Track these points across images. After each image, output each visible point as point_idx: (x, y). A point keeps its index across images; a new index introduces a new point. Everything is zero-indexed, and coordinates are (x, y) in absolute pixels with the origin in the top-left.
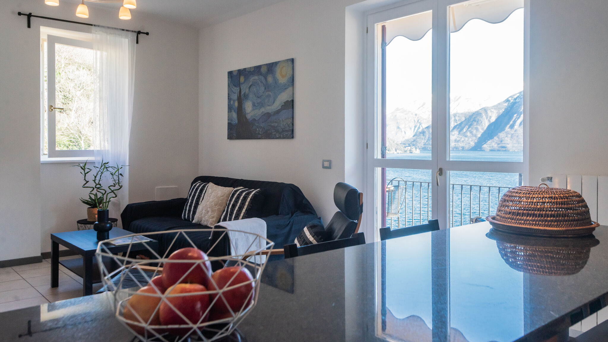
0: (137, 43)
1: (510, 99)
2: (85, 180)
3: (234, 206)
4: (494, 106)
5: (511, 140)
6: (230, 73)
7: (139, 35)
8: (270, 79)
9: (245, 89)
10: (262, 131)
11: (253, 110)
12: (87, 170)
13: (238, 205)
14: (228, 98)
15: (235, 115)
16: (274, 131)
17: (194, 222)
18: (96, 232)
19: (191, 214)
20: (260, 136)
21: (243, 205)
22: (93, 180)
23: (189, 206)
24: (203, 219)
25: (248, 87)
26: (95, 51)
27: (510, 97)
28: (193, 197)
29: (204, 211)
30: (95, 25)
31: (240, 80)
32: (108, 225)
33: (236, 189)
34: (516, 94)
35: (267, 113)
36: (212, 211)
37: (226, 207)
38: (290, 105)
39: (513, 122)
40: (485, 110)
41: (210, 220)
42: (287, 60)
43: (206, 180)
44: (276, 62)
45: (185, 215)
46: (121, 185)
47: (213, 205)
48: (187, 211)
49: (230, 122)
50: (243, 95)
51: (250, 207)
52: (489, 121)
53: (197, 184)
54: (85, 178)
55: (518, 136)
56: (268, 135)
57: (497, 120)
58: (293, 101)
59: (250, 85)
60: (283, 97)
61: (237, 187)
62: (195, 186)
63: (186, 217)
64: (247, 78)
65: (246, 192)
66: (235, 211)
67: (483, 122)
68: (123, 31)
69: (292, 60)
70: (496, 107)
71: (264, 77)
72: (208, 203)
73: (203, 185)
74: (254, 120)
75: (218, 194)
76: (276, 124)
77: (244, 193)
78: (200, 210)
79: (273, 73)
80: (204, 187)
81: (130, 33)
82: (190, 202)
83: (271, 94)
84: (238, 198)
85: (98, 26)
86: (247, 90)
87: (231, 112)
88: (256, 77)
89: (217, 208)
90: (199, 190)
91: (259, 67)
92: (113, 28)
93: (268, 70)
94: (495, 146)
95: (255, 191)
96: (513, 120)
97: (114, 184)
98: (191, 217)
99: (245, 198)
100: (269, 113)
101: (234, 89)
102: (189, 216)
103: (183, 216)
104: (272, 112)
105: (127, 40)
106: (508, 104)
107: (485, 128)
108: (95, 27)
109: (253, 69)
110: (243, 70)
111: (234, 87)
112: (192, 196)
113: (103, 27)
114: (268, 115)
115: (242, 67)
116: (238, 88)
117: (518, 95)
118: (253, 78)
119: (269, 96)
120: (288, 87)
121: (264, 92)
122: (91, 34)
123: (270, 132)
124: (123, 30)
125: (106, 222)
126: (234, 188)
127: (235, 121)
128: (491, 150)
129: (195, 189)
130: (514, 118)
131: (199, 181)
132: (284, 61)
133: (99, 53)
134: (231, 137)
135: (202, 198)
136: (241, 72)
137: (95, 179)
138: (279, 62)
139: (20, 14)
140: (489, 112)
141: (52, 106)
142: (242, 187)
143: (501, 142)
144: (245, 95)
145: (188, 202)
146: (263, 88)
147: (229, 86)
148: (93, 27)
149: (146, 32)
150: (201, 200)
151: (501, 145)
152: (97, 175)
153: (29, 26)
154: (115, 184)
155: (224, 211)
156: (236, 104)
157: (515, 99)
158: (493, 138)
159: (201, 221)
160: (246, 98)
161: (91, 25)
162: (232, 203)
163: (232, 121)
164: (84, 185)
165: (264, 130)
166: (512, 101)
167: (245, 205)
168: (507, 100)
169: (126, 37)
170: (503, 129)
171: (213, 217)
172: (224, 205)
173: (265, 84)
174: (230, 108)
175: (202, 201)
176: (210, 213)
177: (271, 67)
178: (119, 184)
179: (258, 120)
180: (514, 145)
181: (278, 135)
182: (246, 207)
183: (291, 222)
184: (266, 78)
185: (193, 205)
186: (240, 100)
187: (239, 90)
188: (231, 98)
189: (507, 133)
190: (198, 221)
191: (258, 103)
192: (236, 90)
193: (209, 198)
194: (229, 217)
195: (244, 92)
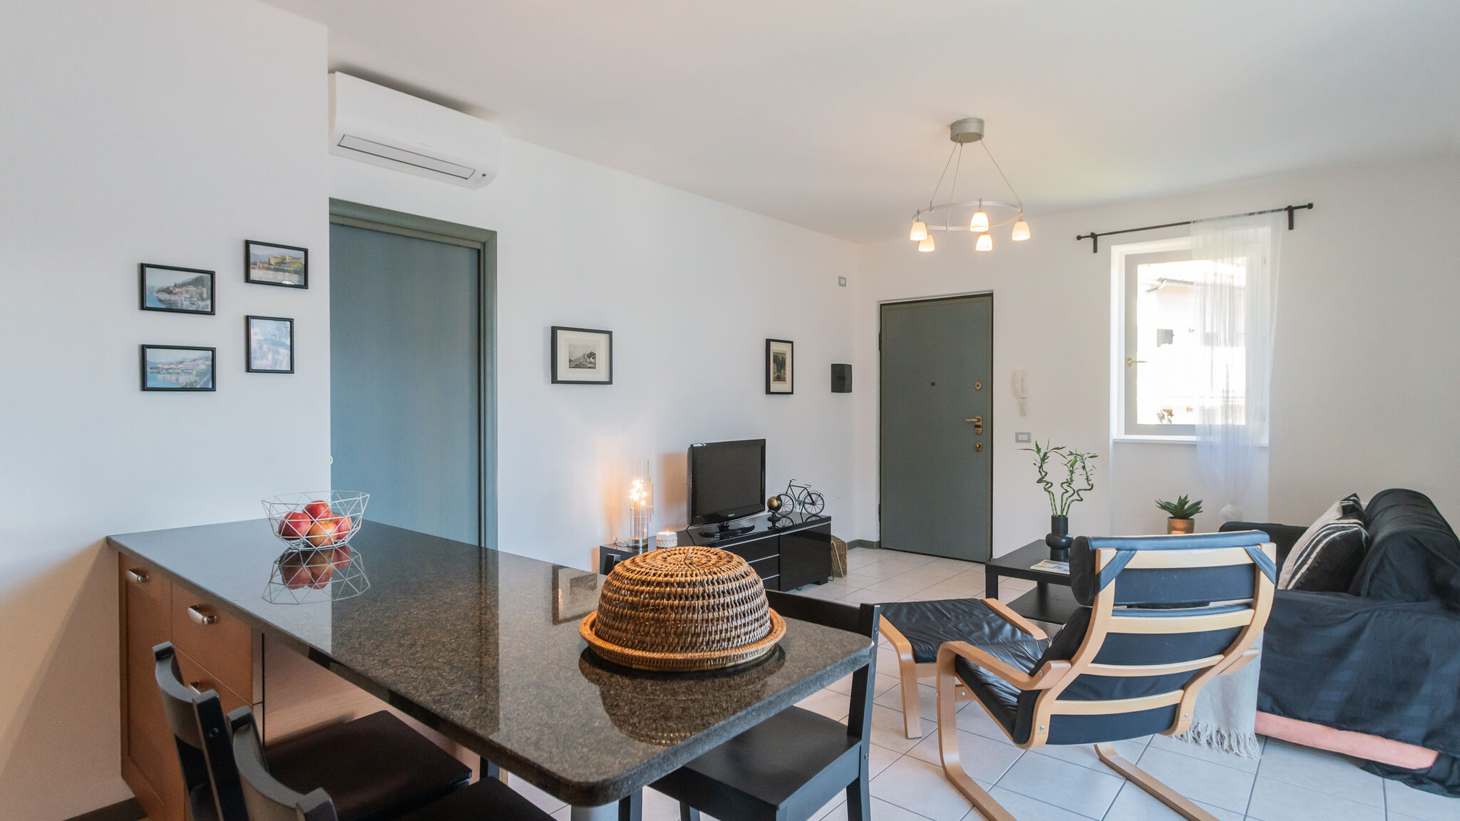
0: (1292, 226)
7: (1292, 213)
32: (1064, 540)
68: (1251, 216)
81: (1271, 214)
85: (1201, 221)
92: (1229, 217)
108: (1195, 224)
113: (1209, 220)
122: (1189, 237)
124: (1252, 214)
139: (1079, 238)
141: (1129, 359)
142: (1355, 521)
148: (1192, 225)
149: (1307, 204)
153: (1096, 252)
161: (1188, 223)
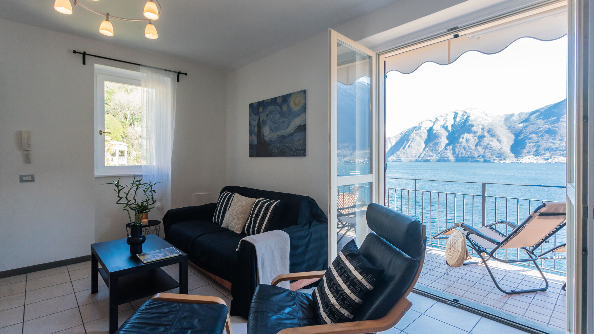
0: (178, 81)
1: (403, 132)
2: (119, 196)
3: (257, 216)
4: (394, 136)
5: (403, 155)
6: (251, 105)
7: (179, 75)
8: (285, 108)
9: (263, 117)
10: (277, 150)
11: (270, 133)
12: (120, 188)
13: (261, 214)
14: (250, 125)
15: (255, 138)
16: (288, 150)
17: (222, 226)
18: (130, 246)
19: (220, 219)
20: (276, 154)
21: (265, 215)
22: (125, 197)
23: (218, 212)
24: (230, 225)
25: (266, 115)
26: (142, 88)
27: (403, 131)
28: (222, 205)
29: (230, 218)
30: (142, 65)
31: (259, 110)
33: (258, 200)
34: (406, 130)
35: (282, 136)
36: (238, 219)
37: (250, 216)
38: (302, 128)
39: (405, 145)
40: (389, 139)
41: (236, 226)
42: (300, 92)
43: (232, 189)
44: (290, 94)
45: (215, 219)
46: (154, 200)
47: (239, 213)
48: (217, 216)
49: (250, 143)
50: (261, 122)
51: (272, 217)
52: (391, 145)
53: (225, 194)
54: (119, 195)
55: (407, 154)
56: (282, 153)
57: (396, 144)
58: (305, 125)
59: (267, 114)
60: (297, 122)
61: (259, 198)
62: (223, 195)
63: (216, 221)
64: (265, 108)
65: (268, 203)
66: (258, 221)
67: (388, 145)
69: (305, 91)
70: (395, 137)
71: (280, 106)
72: (234, 211)
73: (230, 194)
74: (271, 141)
75: (243, 203)
76: (290, 145)
77: (266, 205)
78: (227, 216)
79: (287, 103)
80: (231, 196)
81: (171, 73)
82: (219, 208)
83: (285, 120)
84: (261, 208)
85: (145, 66)
86: (265, 118)
87: (252, 135)
88: (273, 107)
89: (242, 216)
90: (227, 199)
91: (275, 99)
92: (157, 68)
93: (283, 101)
94: (395, 159)
95: (276, 203)
96: (405, 144)
97: (146, 200)
98: (220, 222)
99: (267, 209)
100: (284, 135)
101: (254, 117)
102: (218, 220)
103: (213, 219)
104: (286, 135)
105: (169, 79)
106: (402, 135)
107: (389, 149)
109: (270, 101)
110: (261, 102)
111: (254, 116)
112: (220, 204)
113: (149, 67)
114: (283, 137)
115: (260, 99)
116: (258, 117)
117: (407, 130)
118: (271, 108)
119: (284, 122)
120: (301, 114)
121: (279, 119)
122: (139, 72)
123: (285, 151)
124: (166, 70)
125: (139, 236)
126: (257, 198)
127: (255, 142)
128: (392, 161)
129: (223, 198)
130: (405, 143)
131: (227, 191)
132: (297, 93)
133: (146, 89)
134: (251, 155)
135: (229, 206)
136: (260, 104)
137: (127, 196)
138: (293, 93)
139: (75, 52)
140: (391, 140)
141: (101, 131)
142: (263, 198)
143: (398, 156)
144: (263, 122)
145: (218, 208)
146: (278, 116)
147: (250, 115)
148: (141, 67)
149: (185, 73)
150: (228, 207)
151: (398, 158)
152: (129, 192)
153: (84, 63)
154: (148, 200)
155: (248, 219)
156: (256, 129)
157: (406, 133)
158: (394, 154)
159: (228, 227)
160: (264, 124)
161: (139, 65)
162: (255, 212)
163: (253, 142)
164: (118, 202)
165: (279, 149)
166: (404, 134)
167: (267, 215)
168: (401, 133)
169: (169, 76)
170: (399, 150)
171: (239, 224)
172: (248, 213)
173: (280, 112)
174: (251, 132)
175: (229, 209)
176: (236, 220)
177: (286, 98)
178: (152, 199)
179: (275, 141)
180: (405, 158)
181: (292, 153)
182: (268, 217)
183: (310, 233)
184: (281, 107)
185: (222, 212)
186: (259, 126)
187: (258, 118)
188: (252, 124)
189: (402, 152)
190: (226, 226)
191: (274, 128)
192: (256, 118)
193: (235, 207)
194: (253, 225)
195: (262, 119)
